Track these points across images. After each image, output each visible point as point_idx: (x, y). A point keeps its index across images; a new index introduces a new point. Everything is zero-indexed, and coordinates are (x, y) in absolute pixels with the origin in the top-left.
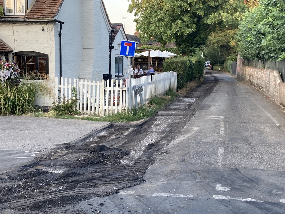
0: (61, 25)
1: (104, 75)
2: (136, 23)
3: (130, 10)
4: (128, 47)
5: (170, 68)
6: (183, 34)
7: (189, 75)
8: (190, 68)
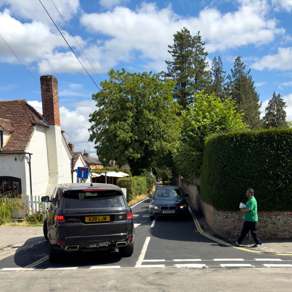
0: (30, 156)
2: (97, 150)
3: (91, 139)
4: (83, 172)
5: (122, 185)
6: (133, 158)
7: (138, 190)
8: (138, 185)
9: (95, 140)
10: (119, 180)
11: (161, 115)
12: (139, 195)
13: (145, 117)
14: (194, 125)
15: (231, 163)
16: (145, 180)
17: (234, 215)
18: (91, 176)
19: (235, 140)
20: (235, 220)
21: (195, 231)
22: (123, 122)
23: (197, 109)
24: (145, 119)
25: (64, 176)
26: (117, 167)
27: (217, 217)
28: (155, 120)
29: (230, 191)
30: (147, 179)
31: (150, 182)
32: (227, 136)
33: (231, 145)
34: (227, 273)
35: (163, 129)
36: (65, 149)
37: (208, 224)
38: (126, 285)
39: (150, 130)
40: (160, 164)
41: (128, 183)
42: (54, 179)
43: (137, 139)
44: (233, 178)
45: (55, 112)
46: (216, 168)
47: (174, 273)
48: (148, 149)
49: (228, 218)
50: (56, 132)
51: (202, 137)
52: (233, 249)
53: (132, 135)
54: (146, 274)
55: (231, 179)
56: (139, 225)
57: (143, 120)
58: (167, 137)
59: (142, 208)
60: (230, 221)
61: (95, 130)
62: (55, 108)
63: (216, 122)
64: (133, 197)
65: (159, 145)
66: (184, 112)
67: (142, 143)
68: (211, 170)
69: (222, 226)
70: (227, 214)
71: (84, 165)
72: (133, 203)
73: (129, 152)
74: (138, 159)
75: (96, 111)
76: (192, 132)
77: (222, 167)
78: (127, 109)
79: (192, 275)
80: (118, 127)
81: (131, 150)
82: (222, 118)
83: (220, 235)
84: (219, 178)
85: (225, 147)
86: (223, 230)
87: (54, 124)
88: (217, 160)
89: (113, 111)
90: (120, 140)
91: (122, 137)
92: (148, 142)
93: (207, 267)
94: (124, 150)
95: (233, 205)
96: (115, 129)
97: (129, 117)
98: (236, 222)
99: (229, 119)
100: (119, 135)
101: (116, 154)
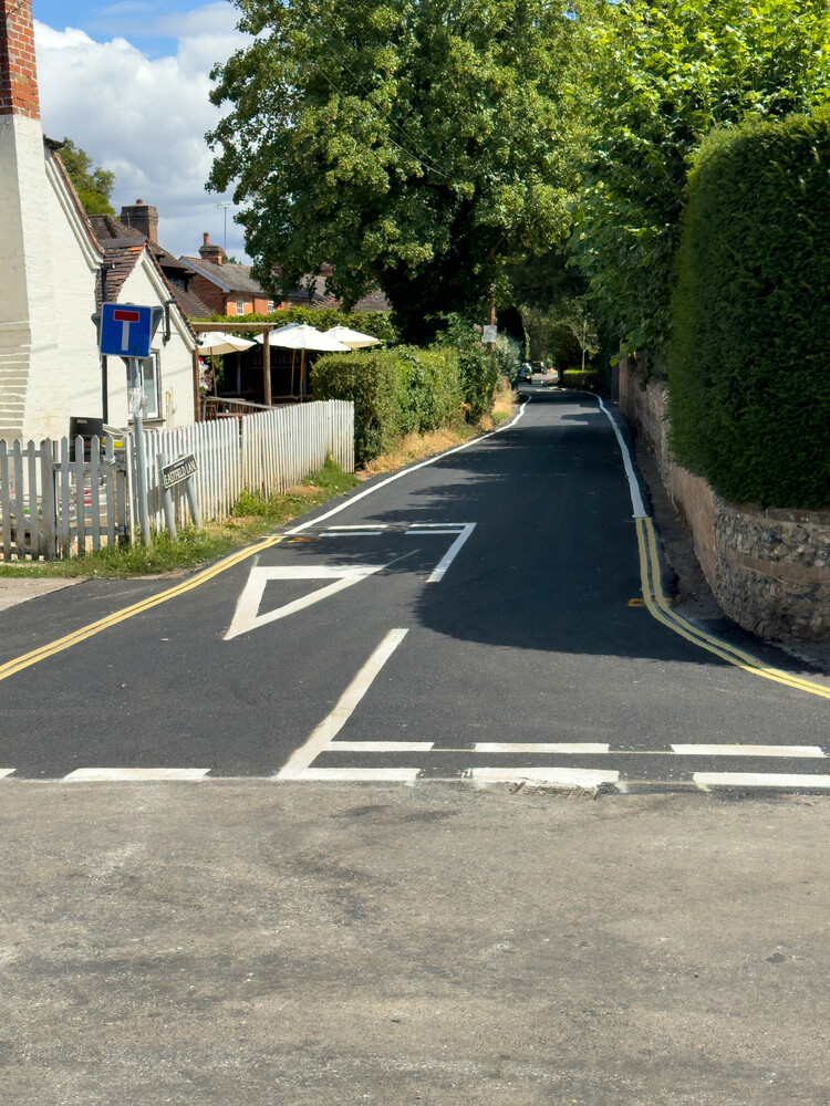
1: (74, 420)
2: (245, 228)
3: (219, 180)
4: (126, 325)
5: (333, 387)
6: (402, 264)
7: (413, 407)
8: (413, 385)
9: (235, 183)
10: (322, 361)
11: (535, 63)
12: (420, 431)
13: (455, 72)
14: (641, 91)
15: (798, 269)
16: (454, 365)
17: (810, 527)
18: (193, 347)
19: (817, 157)
20: (815, 554)
21: (631, 603)
22: (354, 101)
23: (660, 15)
24: (456, 80)
25: (56, 346)
26: (332, 305)
27: (732, 535)
28: (505, 86)
29: (790, 411)
30: (462, 361)
31: (479, 370)
32: (779, 138)
33: (798, 183)
34: (708, 820)
35: (541, 127)
36: (70, 223)
37: (701, 571)
38: (189, 872)
39: (481, 129)
40: (540, 288)
41: (359, 377)
42: (12, 358)
43: (421, 174)
44: (806, 343)
45: (16, 52)
46: (726, 298)
47: (444, 815)
48: (473, 218)
49: (780, 541)
50: (20, 148)
51: (682, 147)
52: (789, 698)
53: (396, 160)
54: (306, 817)
55: (793, 350)
56: (376, 574)
57: (449, 87)
58: (562, 163)
59: (418, 493)
60: (789, 558)
61: (236, 140)
62: (15, 35)
63: (750, 73)
64: (385, 440)
65: (521, 201)
66: (603, 31)
67: (444, 195)
68: (706, 308)
69: (754, 580)
70: (777, 523)
71: (161, 298)
72: (384, 470)
73: (383, 236)
74: (425, 267)
75: (241, 53)
76: (635, 128)
77: (755, 293)
78: (380, 37)
79: (531, 827)
80: (333, 121)
81: (390, 226)
82: (778, 52)
83: (743, 623)
84: (738, 347)
85: (770, 189)
86: (759, 600)
87: (10, 111)
88: (731, 257)
89: (314, 50)
90: (341, 182)
91: (350, 167)
92: (469, 188)
93: (622, 786)
94: (362, 226)
95: (803, 478)
96: (321, 132)
97: (382, 72)
98: (819, 563)
99: (815, 59)
100: (336, 159)
101: (326, 246)
